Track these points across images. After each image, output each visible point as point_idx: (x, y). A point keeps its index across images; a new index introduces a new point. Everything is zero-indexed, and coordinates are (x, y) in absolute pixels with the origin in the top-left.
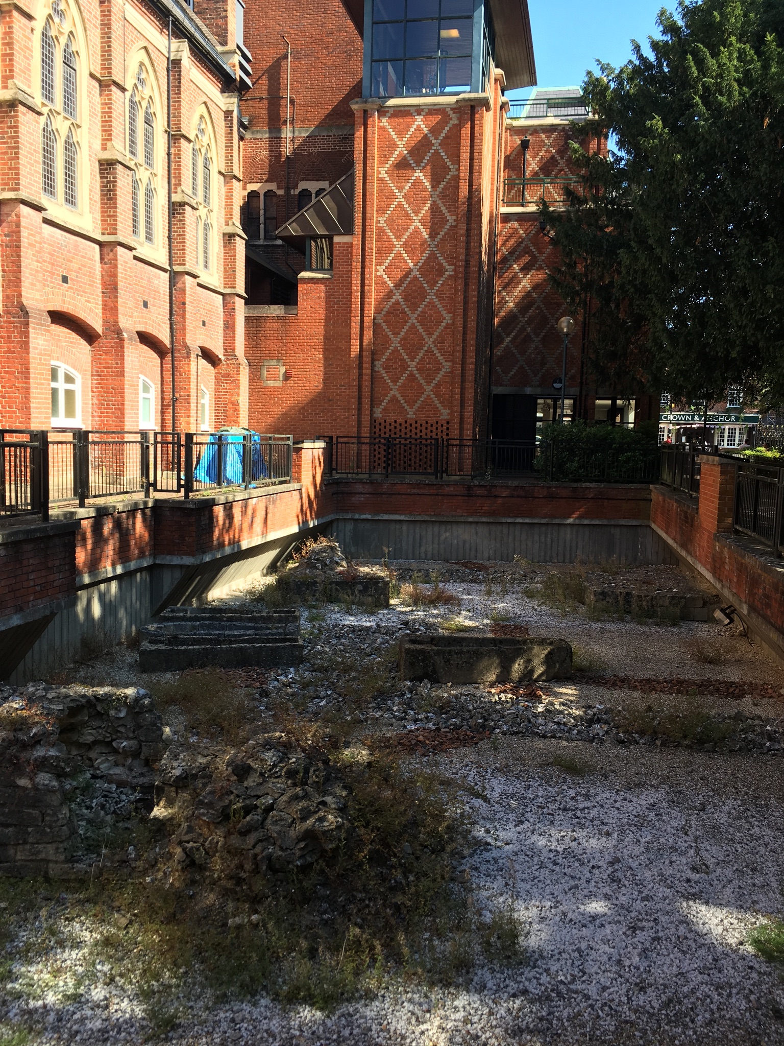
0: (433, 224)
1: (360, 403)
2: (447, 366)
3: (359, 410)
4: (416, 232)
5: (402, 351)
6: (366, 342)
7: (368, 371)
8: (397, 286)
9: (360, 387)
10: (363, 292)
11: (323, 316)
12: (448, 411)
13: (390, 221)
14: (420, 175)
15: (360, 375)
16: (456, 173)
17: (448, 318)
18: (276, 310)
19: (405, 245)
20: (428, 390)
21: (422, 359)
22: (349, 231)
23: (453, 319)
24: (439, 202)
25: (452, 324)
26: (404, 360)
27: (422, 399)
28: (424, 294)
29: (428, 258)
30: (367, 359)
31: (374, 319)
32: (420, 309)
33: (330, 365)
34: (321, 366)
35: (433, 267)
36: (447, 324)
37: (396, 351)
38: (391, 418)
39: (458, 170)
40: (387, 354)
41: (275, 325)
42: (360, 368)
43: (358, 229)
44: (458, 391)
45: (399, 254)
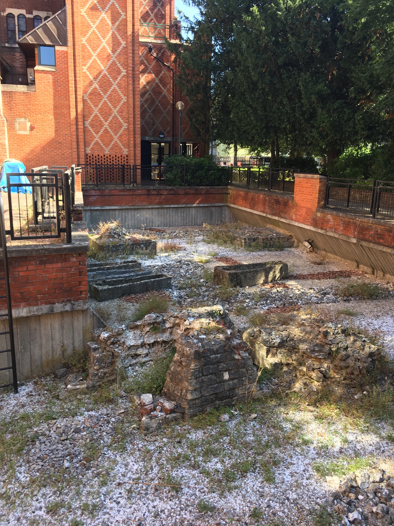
0: (114, 45)
1: (78, 145)
2: (125, 125)
3: (78, 148)
4: (104, 49)
5: (100, 116)
6: (79, 110)
7: (82, 127)
8: (95, 78)
9: (77, 136)
10: (75, 81)
11: (52, 93)
12: (127, 150)
13: (89, 41)
14: (105, 16)
15: (77, 129)
16: (125, 17)
17: (124, 99)
18: (21, 88)
19: (98, 55)
20: (116, 138)
21: (111, 121)
22: (65, 44)
23: (128, 99)
24: (116, 33)
25: (126, 102)
26: (101, 121)
27: (113, 143)
28: (110, 85)
29: (111, 64)
30: (80, 120)
31: (83, 97)
32: (109, 93)
33: (58, 122)
34: (53, 123)
35: (115, 70)
36: (124, 102)
37: (96, 116)
38: (96, 154)
39: (126, 15)
40: (92, 117)
41: (22, 97)
42: (77, 125)
43: (70, 43)
44: (132, 139)
45: (95, 61)
